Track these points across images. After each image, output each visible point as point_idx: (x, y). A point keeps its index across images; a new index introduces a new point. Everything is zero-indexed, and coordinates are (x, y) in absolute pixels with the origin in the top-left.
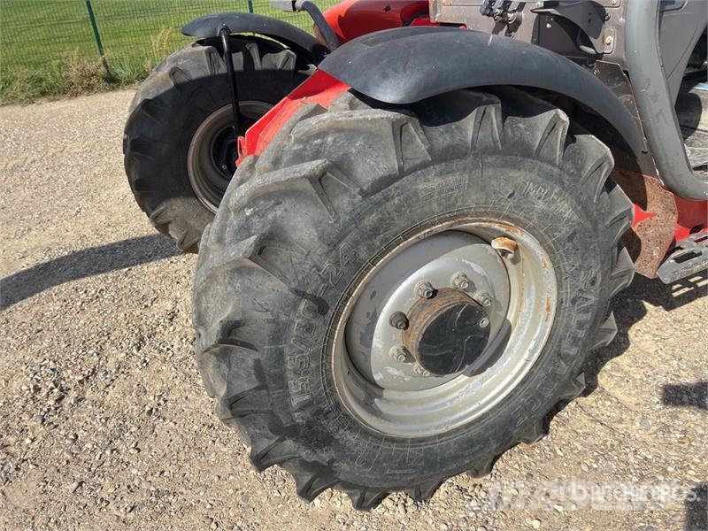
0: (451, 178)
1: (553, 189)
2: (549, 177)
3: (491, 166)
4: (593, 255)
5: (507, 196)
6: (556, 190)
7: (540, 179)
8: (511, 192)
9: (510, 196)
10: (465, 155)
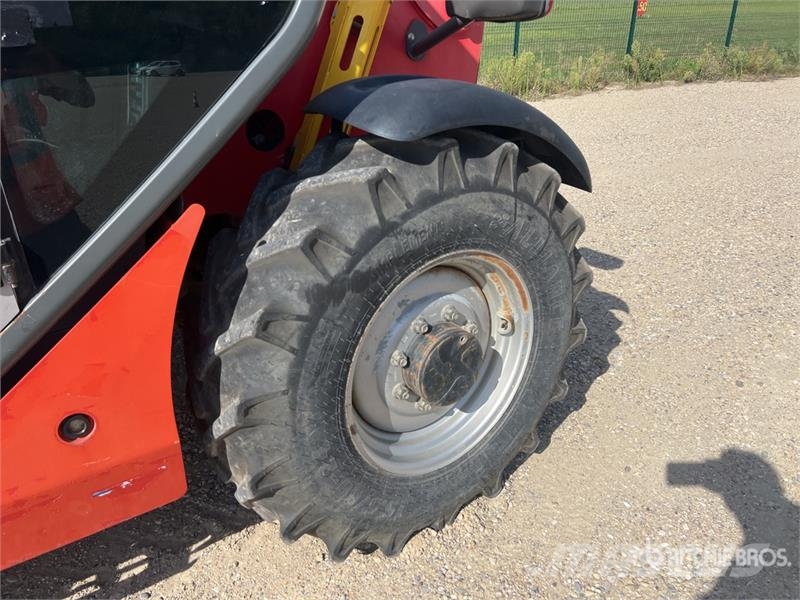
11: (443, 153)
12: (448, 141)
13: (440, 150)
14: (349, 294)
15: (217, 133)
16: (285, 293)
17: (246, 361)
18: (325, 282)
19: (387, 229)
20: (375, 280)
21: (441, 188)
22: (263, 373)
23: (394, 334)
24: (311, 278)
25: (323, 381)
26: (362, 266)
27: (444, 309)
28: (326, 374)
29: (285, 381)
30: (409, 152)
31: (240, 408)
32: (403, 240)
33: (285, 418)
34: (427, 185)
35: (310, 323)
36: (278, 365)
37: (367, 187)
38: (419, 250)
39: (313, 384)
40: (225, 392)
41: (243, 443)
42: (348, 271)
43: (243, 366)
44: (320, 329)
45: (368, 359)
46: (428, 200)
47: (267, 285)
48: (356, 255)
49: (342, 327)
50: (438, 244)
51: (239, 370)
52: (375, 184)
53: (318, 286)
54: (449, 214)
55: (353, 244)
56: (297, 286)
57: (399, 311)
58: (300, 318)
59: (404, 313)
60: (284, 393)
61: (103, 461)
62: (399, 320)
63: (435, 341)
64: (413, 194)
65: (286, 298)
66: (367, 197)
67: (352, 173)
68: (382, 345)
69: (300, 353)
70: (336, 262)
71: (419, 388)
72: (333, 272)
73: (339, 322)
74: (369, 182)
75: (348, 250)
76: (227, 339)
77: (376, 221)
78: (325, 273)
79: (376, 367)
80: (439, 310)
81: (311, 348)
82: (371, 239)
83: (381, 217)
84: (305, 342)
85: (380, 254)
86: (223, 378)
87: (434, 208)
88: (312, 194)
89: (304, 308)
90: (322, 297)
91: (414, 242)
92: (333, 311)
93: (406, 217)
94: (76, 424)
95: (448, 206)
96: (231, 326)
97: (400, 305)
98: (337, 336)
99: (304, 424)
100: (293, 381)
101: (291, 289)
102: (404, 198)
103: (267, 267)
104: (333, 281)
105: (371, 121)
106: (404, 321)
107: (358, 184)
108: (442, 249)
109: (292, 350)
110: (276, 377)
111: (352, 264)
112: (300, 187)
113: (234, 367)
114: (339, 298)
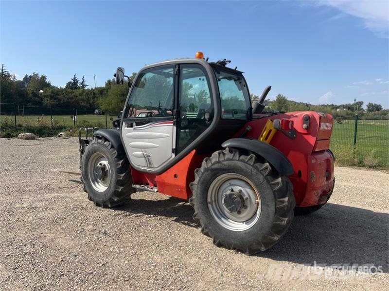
18: (206, 168)
19: (219, 162)
26: (213, 167)
32: (221, 165)
34: (229, 157)
35: (202, 174)
36: (197, 179)
44: (203, 176)
48: (213, 165)
52: (219, 153)
54: (233, 164)
57: (229, 185)
61: (177, 183)
70: (209, 165)
73: (207, 176)
77: (218, 160)
78: (207, 166)
82: (215, 163)
84: (201, 177)
85: (217, 166)
87: (229, 161)
91: (224, 167)
94: (176, 176)
95: (233, 162)
97: (229, 183)
104: (208, 168)
110: (197, 181)
111: (211, 166)
114: (208, 171)
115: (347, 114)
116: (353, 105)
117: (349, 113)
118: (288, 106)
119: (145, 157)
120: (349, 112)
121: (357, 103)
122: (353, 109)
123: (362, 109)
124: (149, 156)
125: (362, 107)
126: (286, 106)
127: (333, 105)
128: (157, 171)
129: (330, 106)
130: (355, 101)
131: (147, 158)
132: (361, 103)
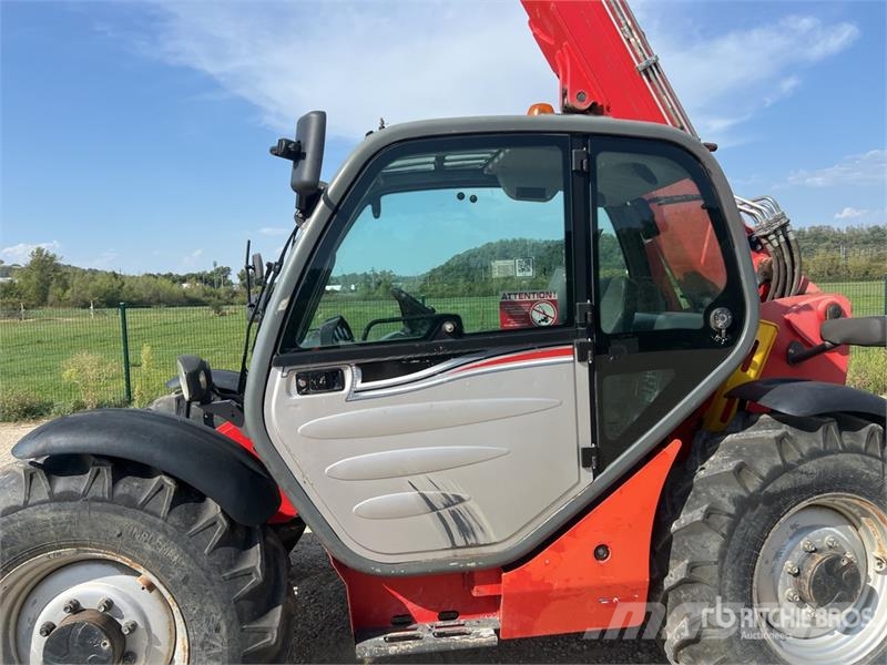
0: (63, 514)
1: (156, 536)
2: (152, 525)
3: (98, 510)
4: (210, 601)
5: (115, 535)
6: (161, 537)
7: (143, 526)
8: (118, 532)
9: (119, 536)
10: (77, 499)
11: (825, 425)
12: (829, 419)
13: (822, 423)
14: (761, 505)
15: (694, 404)
16: (720, 498)
17: (692, 538)
18: (746, 495)
19: (786, 468)
20: (779, 499)
21: (825, 447)
22: (702, 547)
23: (787, 548)
24: (736, 491)
25: (741, 562)
26: (770, 488)
27: (827, 538)
28: (744, 557)
29: (717, 555)
30: (803, 424)
31: (688, 565)
32: (798, 476)
33: (715, 582)
34: (815, 445)
35: (735, 520)
36: (713, 544)
37: (774, 442)
38: (809, 485)
39: (734, 562)
40: (674, 558)
41: (683, 596)
42: (761, 490)
43: (689, 542)
44: (741, 525)
45: (767, 562)
46: (815, 454)
47: (708, 493)
48: (767, 481)
49: (755, 527)
50: (823, 484)
51: (686, 544)
52: (780, 440)
53: (742, 497)
55: (764, 474)
56: (728, 495)
57: (792, 532)
58: (729, 515)
59: (795, 534)
60: (716, 563)
61: (610, 579)
62: (791, 538)
63: (821, 558)
64: (805, 449)
65: (720, 502)
66: (774, 448)
67: (764, 432)
68: (778, 555)
69: (728, 537)
70: (753, 484)
71: (808, 592)
72: (751, 490)
73: (754, 523)
74: (776, 438)
75: (761, 477)
76: (683, 522)
77: (780, 463)
78: (746, 489)
79: (773, 571)
80: (823, 538)
81: (734, 537)
82: (776, 473)
83: (783, 460)
84: (731, 531)
85: (782, 483)
86: (673, 549)
87: (821, 460)
88: (736, 443)
89: (732, 509)
90: (745, 504)
91: (806, 480)
92: (750, 514)
93: (800, 462)
94: (601, 551)
95: (831, 460)
96: (682, 516)
97: (792, 527)
98: (751, 532)
99: (727, 589)
100: (722, 556)
101: (724, 496)
102: (799, 450)
103: (708, 481)
104: (752, 495)
105: (776, 404)
106: (795, 539)
107: (769, 439)
108: (826, 488)
109: (723, 535)
110: (711, 551)
111: (763, 487)
112: (729, 438)
113: (683, 542)
114: (754, 507)
115: (206, 295)
116: (212, 274)
117: (208, 292)
118: (66, 277)
119: (433, 508)
120: (207, 287)
121: (218, 269)
122: (213, 282)
123: (230, 283)
124: (461, 500)
125: (230, 278)
126: (61, 277)
127: (171, 275)
128: (505, 552)
129: (165, 276)
130: (215, 265)
131: (445, 513)
132: (226, 271)
